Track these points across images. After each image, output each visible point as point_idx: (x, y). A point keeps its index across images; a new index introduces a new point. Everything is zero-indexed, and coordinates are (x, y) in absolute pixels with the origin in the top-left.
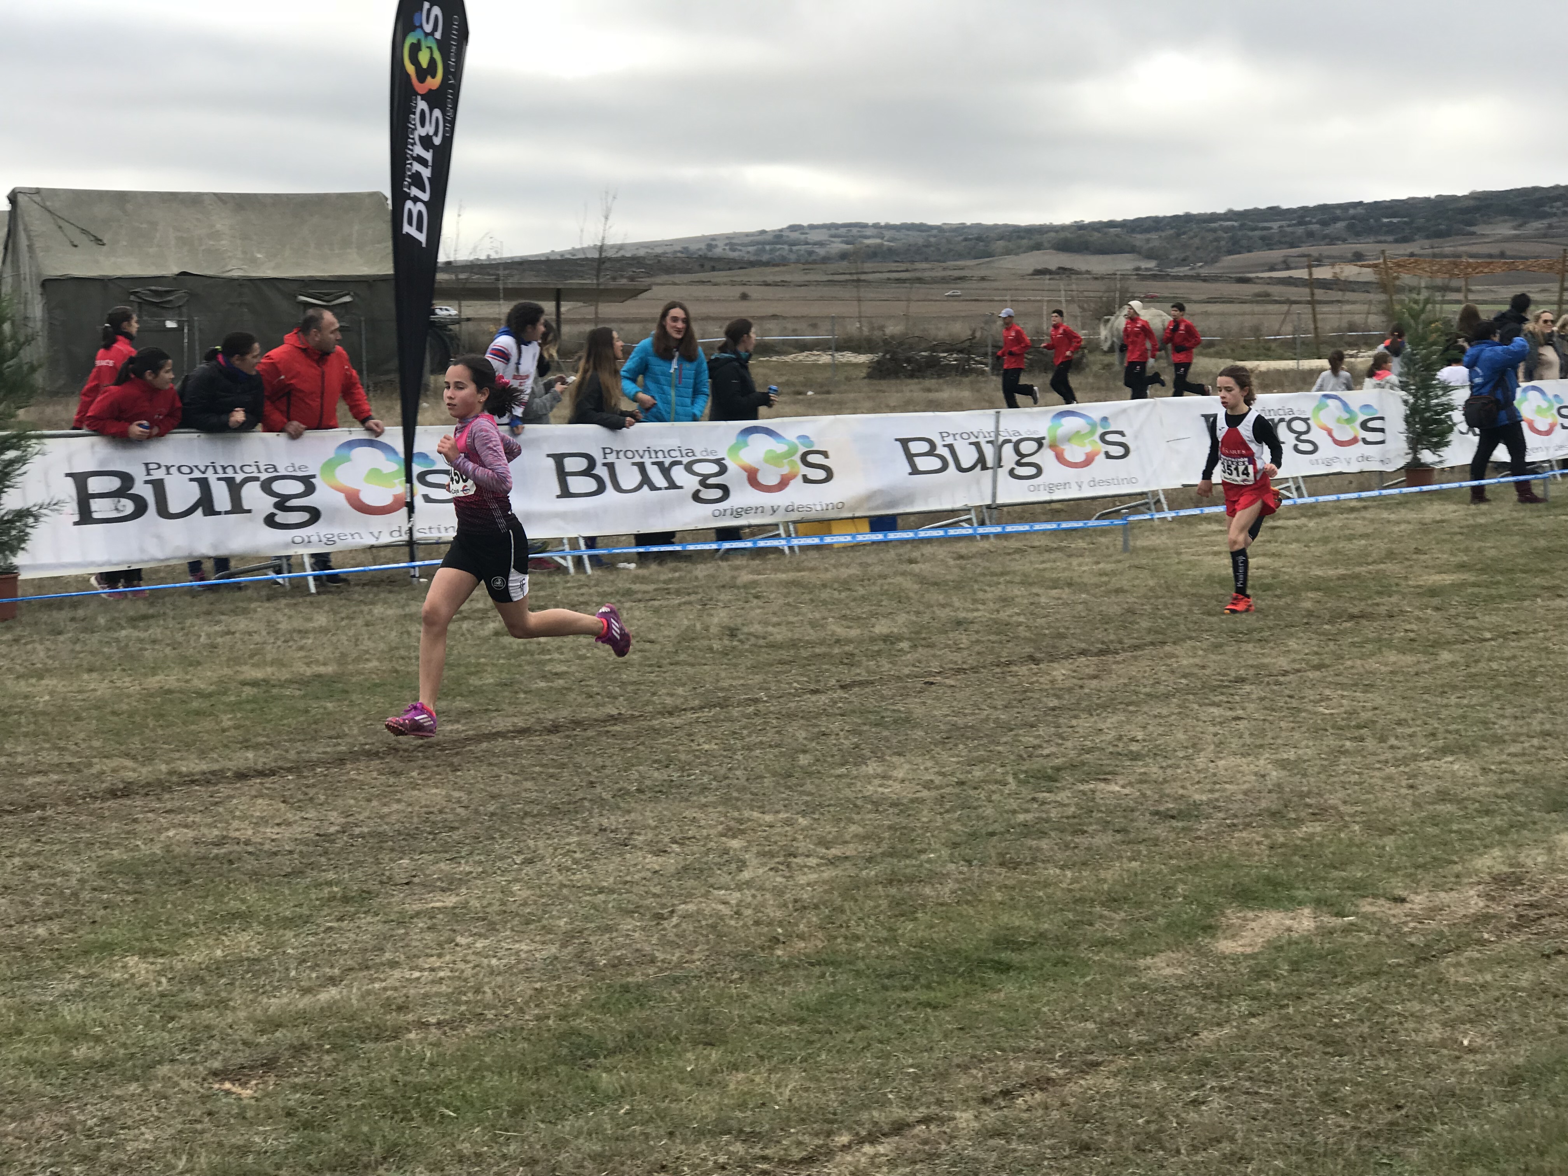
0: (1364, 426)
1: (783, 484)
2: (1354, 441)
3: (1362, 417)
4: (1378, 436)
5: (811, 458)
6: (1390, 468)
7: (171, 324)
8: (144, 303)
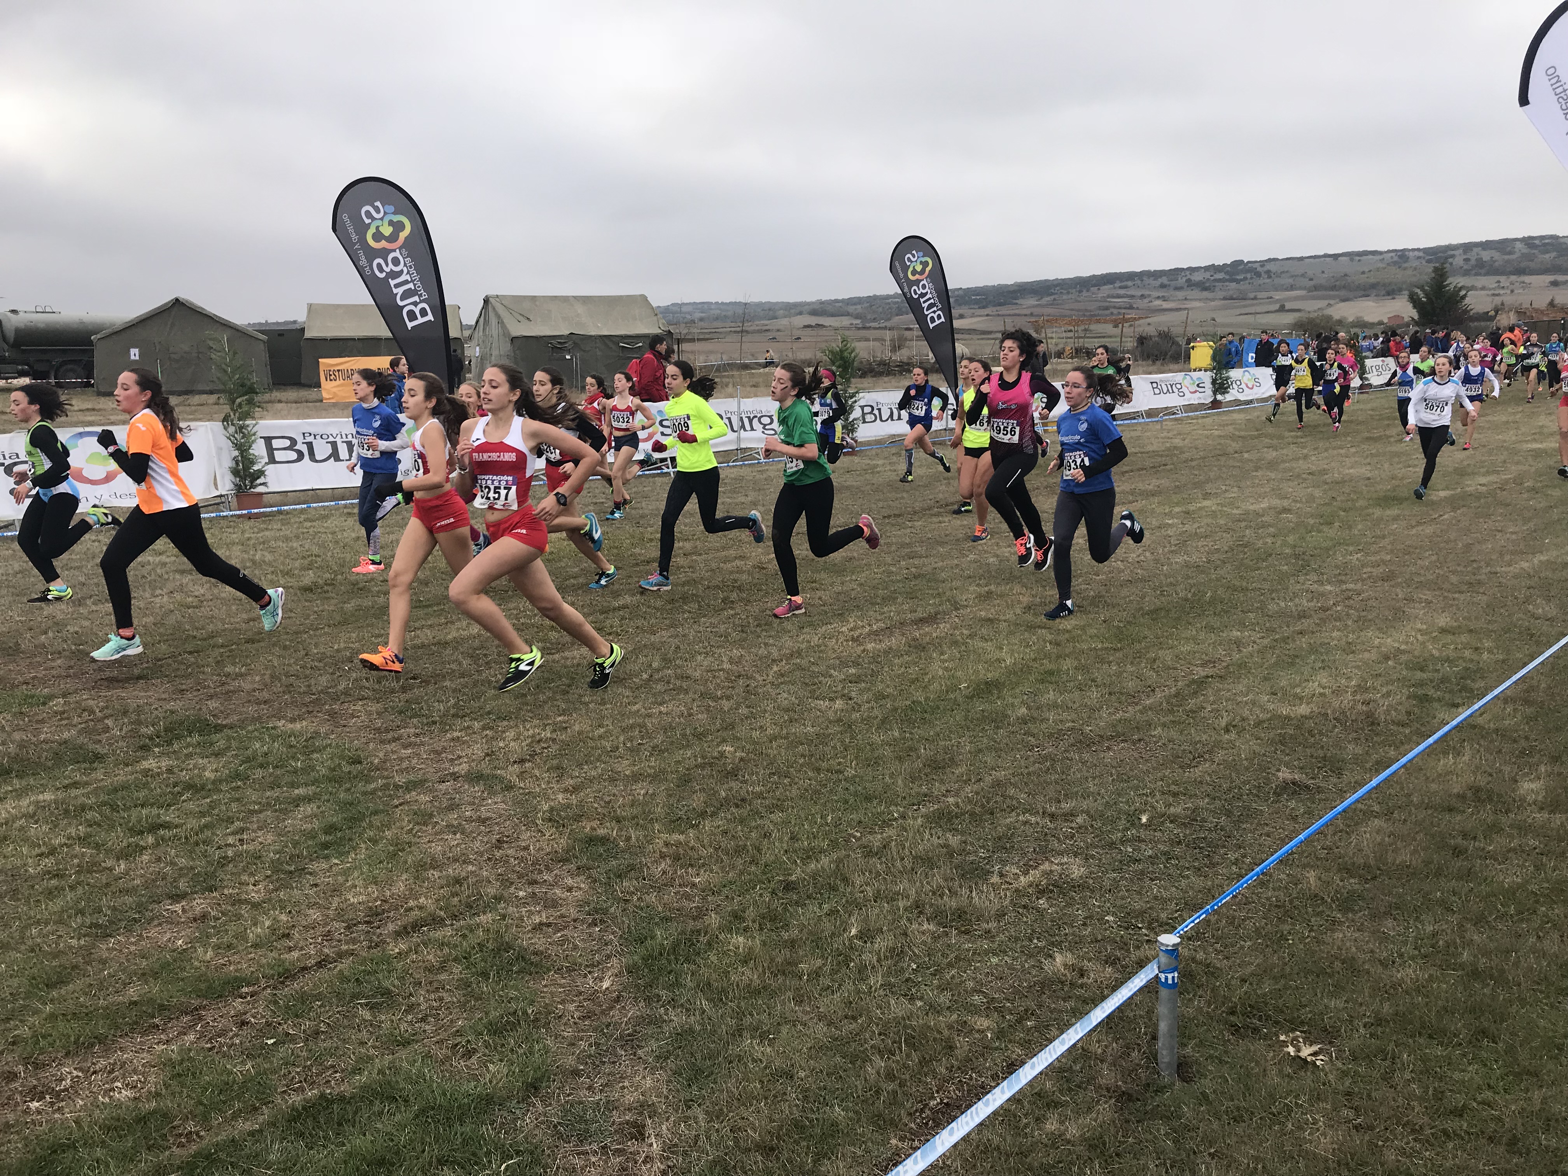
2: (1196, 392)
3: (1197, 383)
4: (1203, 390)
6: (1207, 402)
7: (568, 357)
8: (554, 348)
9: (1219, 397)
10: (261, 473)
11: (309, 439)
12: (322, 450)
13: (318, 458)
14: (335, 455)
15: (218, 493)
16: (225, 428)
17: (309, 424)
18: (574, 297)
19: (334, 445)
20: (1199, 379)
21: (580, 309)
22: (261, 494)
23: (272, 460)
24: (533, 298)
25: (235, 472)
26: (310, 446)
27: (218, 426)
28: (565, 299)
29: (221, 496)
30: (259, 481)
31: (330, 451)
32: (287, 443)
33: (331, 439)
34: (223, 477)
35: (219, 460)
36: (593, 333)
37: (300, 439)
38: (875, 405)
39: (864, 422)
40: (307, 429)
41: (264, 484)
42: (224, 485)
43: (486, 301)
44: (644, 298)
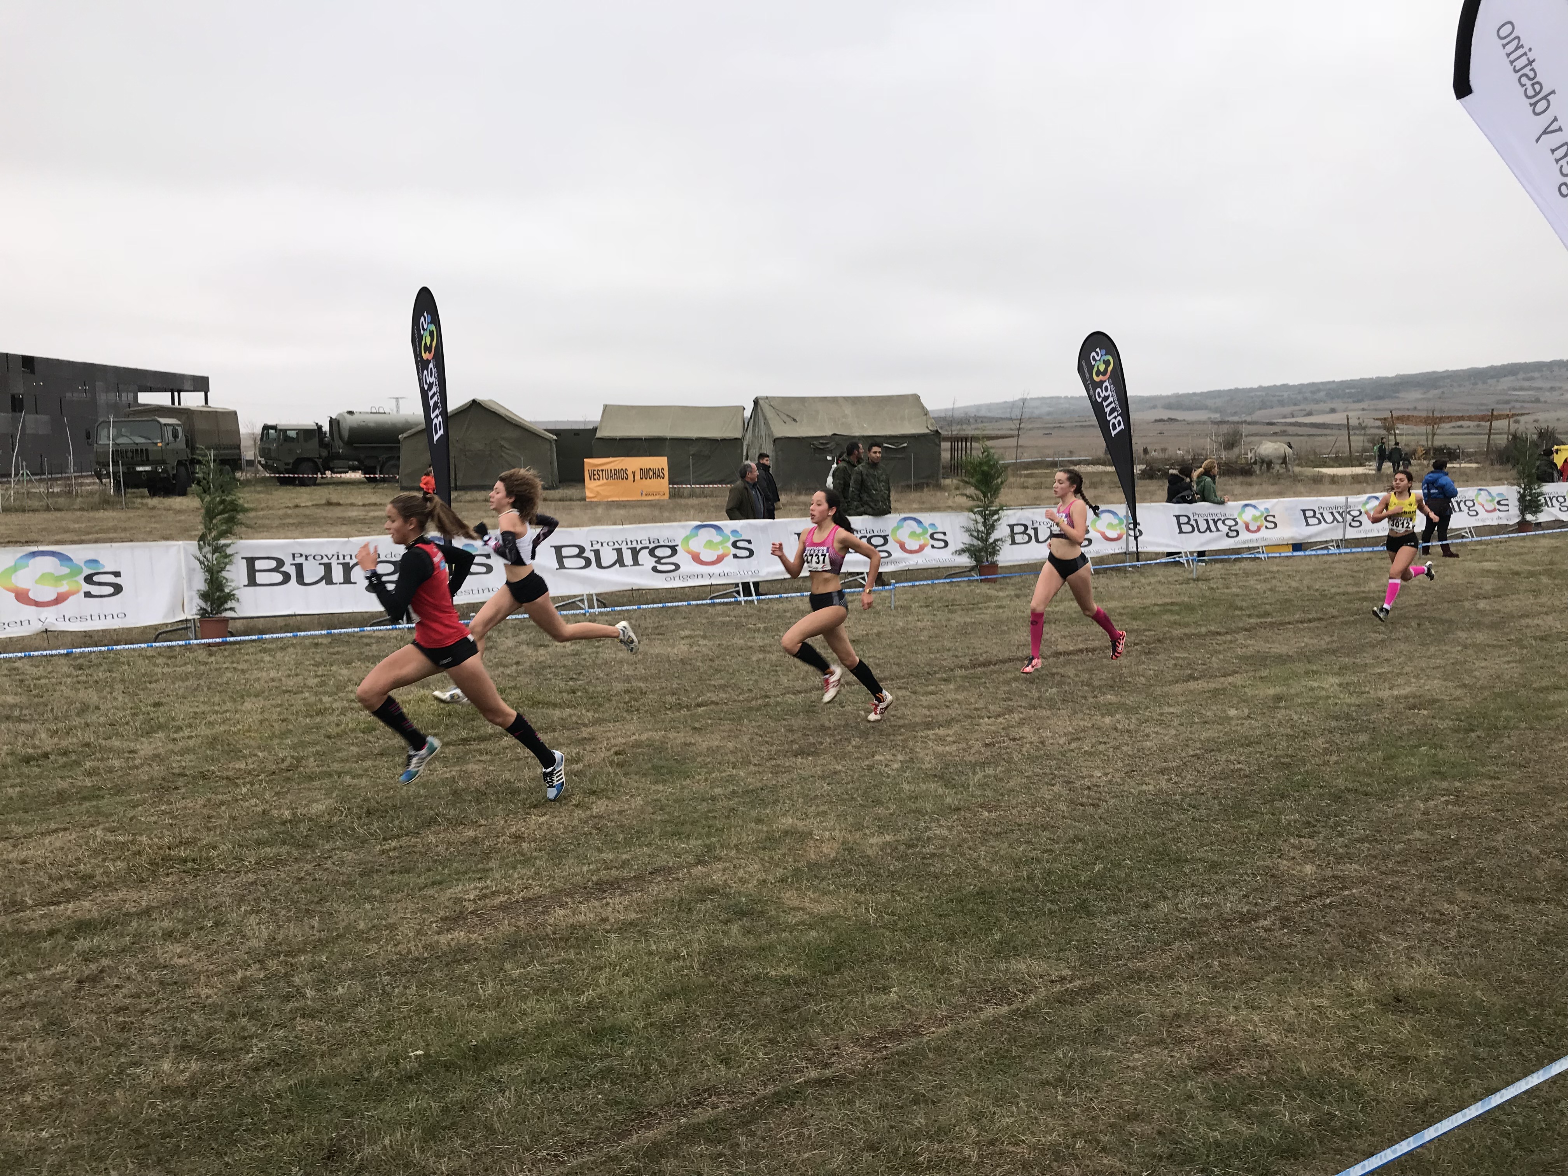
0: (1499, 503)
1: (1259, 529)
2: (1494, 510)
3: (1497, 499)
4: (1505, 508)
5: (1268, 518)
6: (1511, 523)
7: (829, 458)
8: (817, 449)
9: (1529, 517)
10: (230, 596)
11: (298, 560)
12: (313, 571)
13: (306, 581)
14: (327, 578)
15: (183, 617)
16: (200, 548)
17: (300, 544)
18: (844, 398)
19: (328, 567)
20: (1499, 494)
21: (848, 410)
22: (227, 620)
23: (252, 582)
24: (802, 400)
25: (204, 596)
26: (299, 568)
27: (192, 546)
28: (834, 400)
29: (187, 620)
30: (229, 605)
31: (321, 571)
32: (273, 564)
33: (325, 560)
34: (191, 600)
35: (190, 581)
36: (857, 434)
37: (288, 561)
38: (1029, 524)
39: (1014, 542)
40: (297, 550)
41: (232, 609)
42: (191, 609)
43: (756, 402)
44: (916, 398)
